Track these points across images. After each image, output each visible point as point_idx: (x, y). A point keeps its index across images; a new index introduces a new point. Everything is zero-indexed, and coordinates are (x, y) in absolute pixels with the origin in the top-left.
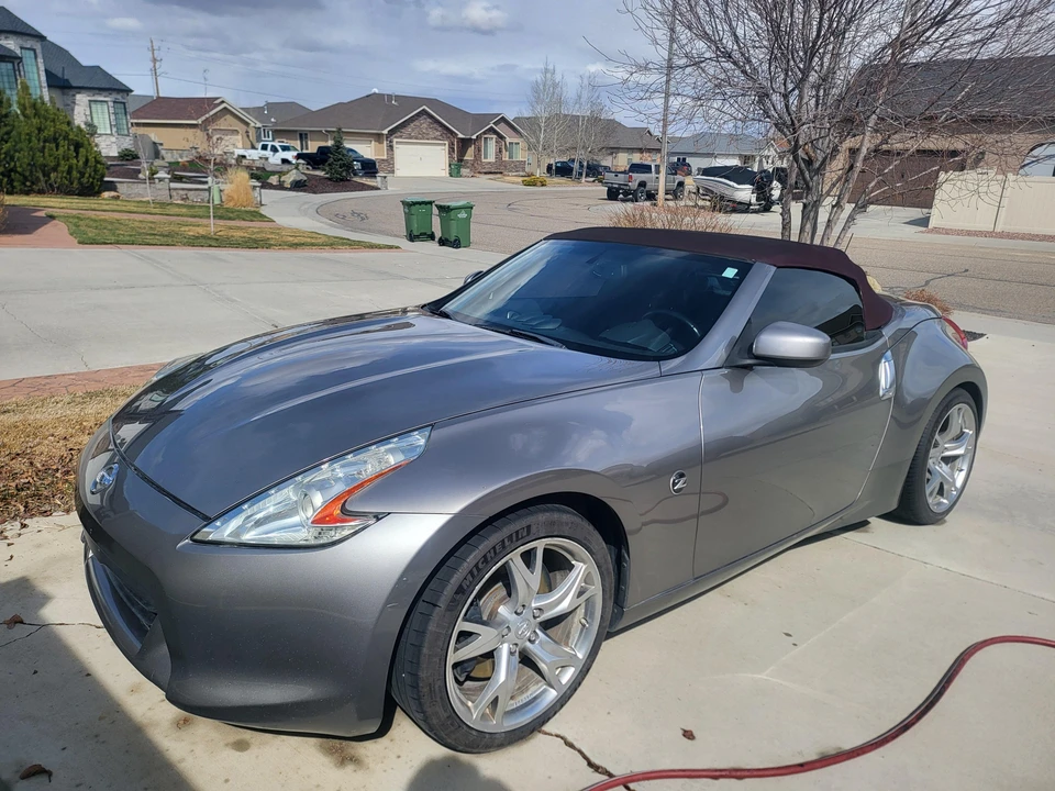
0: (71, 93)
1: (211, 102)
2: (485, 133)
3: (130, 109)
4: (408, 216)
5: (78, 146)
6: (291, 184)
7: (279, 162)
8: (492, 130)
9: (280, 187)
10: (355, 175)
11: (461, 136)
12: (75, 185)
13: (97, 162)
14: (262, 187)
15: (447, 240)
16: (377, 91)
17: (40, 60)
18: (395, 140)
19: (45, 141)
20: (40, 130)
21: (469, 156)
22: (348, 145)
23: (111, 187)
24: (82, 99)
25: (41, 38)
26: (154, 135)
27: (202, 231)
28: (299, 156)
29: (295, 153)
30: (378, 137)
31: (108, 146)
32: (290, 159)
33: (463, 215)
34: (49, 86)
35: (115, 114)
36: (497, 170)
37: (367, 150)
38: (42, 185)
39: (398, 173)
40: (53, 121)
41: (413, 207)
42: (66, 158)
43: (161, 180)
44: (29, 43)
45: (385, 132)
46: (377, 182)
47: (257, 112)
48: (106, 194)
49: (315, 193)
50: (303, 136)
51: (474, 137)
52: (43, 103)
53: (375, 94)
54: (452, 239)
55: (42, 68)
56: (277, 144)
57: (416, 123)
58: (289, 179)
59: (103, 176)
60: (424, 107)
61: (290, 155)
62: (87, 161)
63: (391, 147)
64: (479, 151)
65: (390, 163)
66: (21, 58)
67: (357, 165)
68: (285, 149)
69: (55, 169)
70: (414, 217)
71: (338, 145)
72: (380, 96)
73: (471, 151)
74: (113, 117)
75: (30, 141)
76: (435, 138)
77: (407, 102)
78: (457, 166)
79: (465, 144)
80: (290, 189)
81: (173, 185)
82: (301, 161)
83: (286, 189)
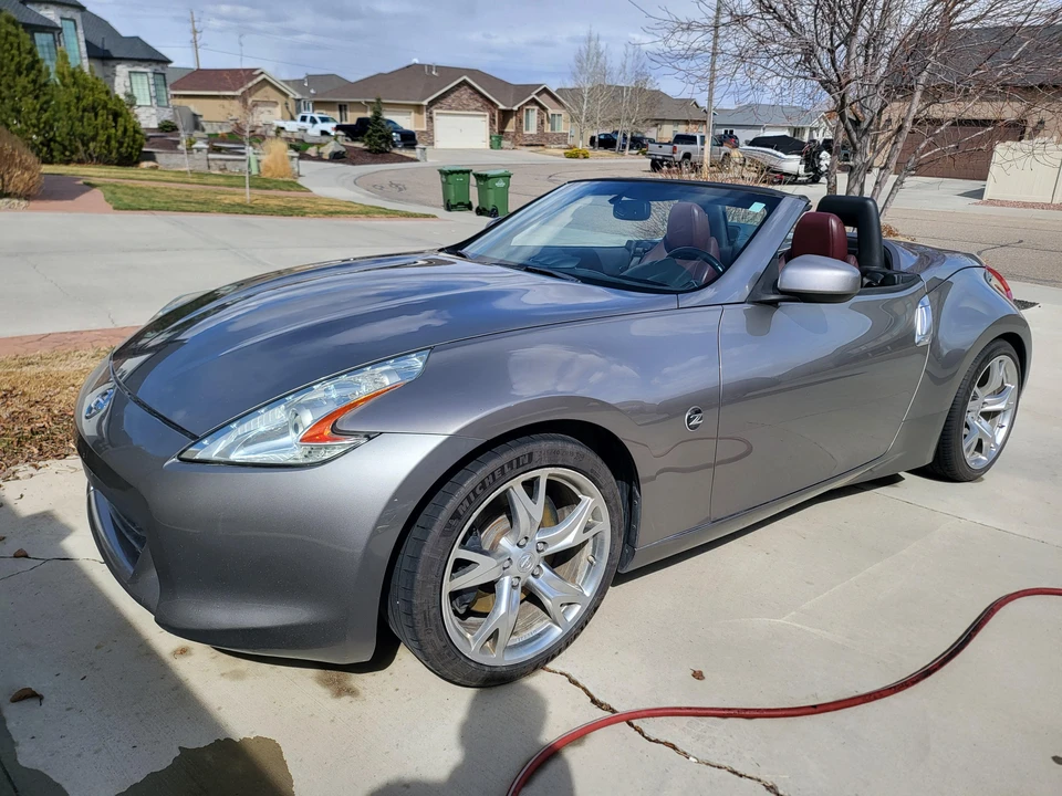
0: (112, 63)
1: (250, 73)
2: (526, 104)
3: (170, 81)
4: (445, 185)
5: (116, 115)
6: (330, 155)
7: (318, 134)
8: (534, 101)
9: (319, 158)
10: (395, 146)
11: (502, 107)
12: (114, 154)
13: (136, 132)
14: (300, 158)
15: (484, 209)
16: (416, 61)
17: (80, 31)
18: (435, 111)
19: (84, 110)
20: (79, 99)
21: (510, 128)
22: (387, 116)
23: (150, 157)
24: (122, 70)
25: (82, 8)
26: (194, 106)
27: (237, 199)
28: (338, 128)
29: (334, 125)
30: (418, 108)
31: (148, 117)
32: (329, 130)
33: (500, 184)
34: (90, 57)
35: (155, 85)
36: (538, 142)
37: (406, 121)
38: (81, 155)
39: (438, 145)
40: (92, 89)
41: (450, 177)
42: (105, 128)
43: (199, 150)
44: (70, 13)
45: (425, 103)
46: (415, 154)
47: (297, 84)
48: (145, 164)
49: (354, 164)
50: (342, 108)
51: (516, 108)
52: (82, 72)
53: (415, 64)
54: (490, 208)
55: (82, 38)
56: (316, 116)
57: (457, 94)
58: (328, 150)
59: (141, 146)
60: (465, 77)
61: (329, 127)
62: (125, 130)
63: (431, 119)
64: (521, 122)
65: (429, 134)
66: (60, 29)
67: (396, 137)
68: (324, 120)
69: (94, 139)
70: (452, 186)
71: (377, 117)
72: (421, 67)
73: (513, 121)
74: (152, 88)
75: (69, 110)
76: (476, 110)
77: (447, 72)
78: (498, 137)
79: (506, 115)
80: (329, 161)
81: (211, 156)
82: (340, 133)
83: (324, 160)
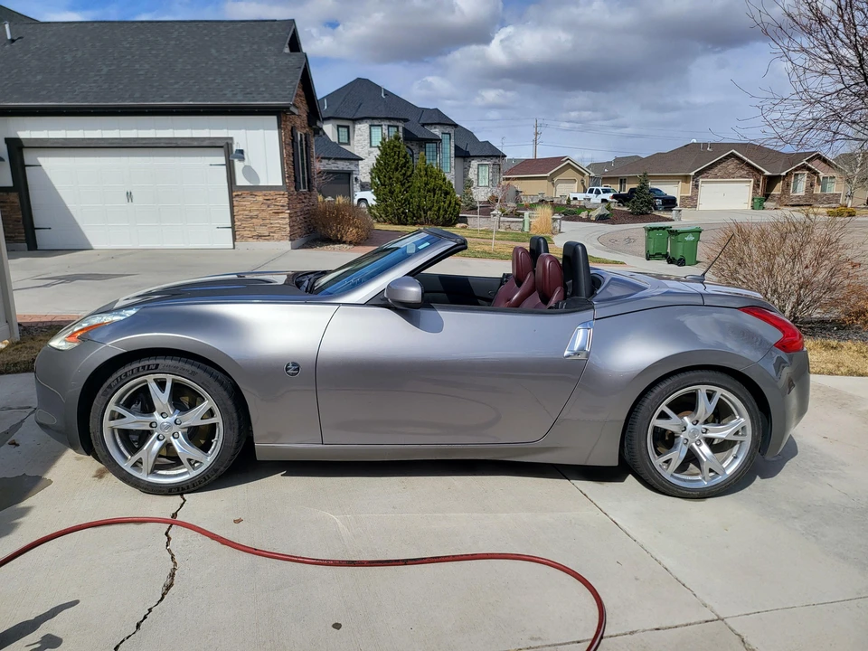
0: (469, 160)
1: (558, 160)
2: (796, 170)
3: (505, 168)
4: (648, 238)
5: (447, 193)
6: (596, 218)
7: (600, 202)
8: (804, 167)
9: (588, 220)
10: (656, 209)
11: (767, 173)
12: (441, 219)
13: (456, 204)
15: (674, 259)
16: (695, 141)
17: (452, 140)
18: (701, 180)
19: (429, 191)
20: (426, 184)
21: (777, 190)
22: (652, 185)
23: (464, 220)
24: (474, 163)
25: (456, 126)
26: (519, 185)
28: (614, 197)
29: (611, 194)
30: (686, 178)
32: (608, 199)
34: (456, 156)
35: (493, 172)
36: (808, 202)
37: (671, 190)
38: (423, 219)
39: (700, 207)
40: (435, 179)
41: (651, 232)
42: (438, 202)
43: (494, 215)
44: (448, 130)
45: (693, 174)
46: (673, 214)
48: (458, 225)
49: (614, 224)
50: (622, 181)
51: (784, 174)
52: (432, 167)
53: (693, 143)
54: (677, 259)
55: (453, 145)
56: (600, 188)
57: (724, 165)
58: (594, 214)
59: (458, 213)
60: (733, 151)
61: (608, 196)
62: (450, 203)
63: (697, 186)
64: (788, 185)
65: (692, 201)
66: (441, 140)
67: (659, 202)
68: (606, 191)
69: (430, 209)
70: (652, 240)
71: (643, 186)
72: (697, 145)
73: (779, 186)
74: (491, 175)
75: (419, 191)
76: (741, 177)
77: (718, 147)
78: (758, 203)
79: (771, 181)
80: (594, 221)
81: (502, 219)
82: (614, 200)
83: (592, 221)
